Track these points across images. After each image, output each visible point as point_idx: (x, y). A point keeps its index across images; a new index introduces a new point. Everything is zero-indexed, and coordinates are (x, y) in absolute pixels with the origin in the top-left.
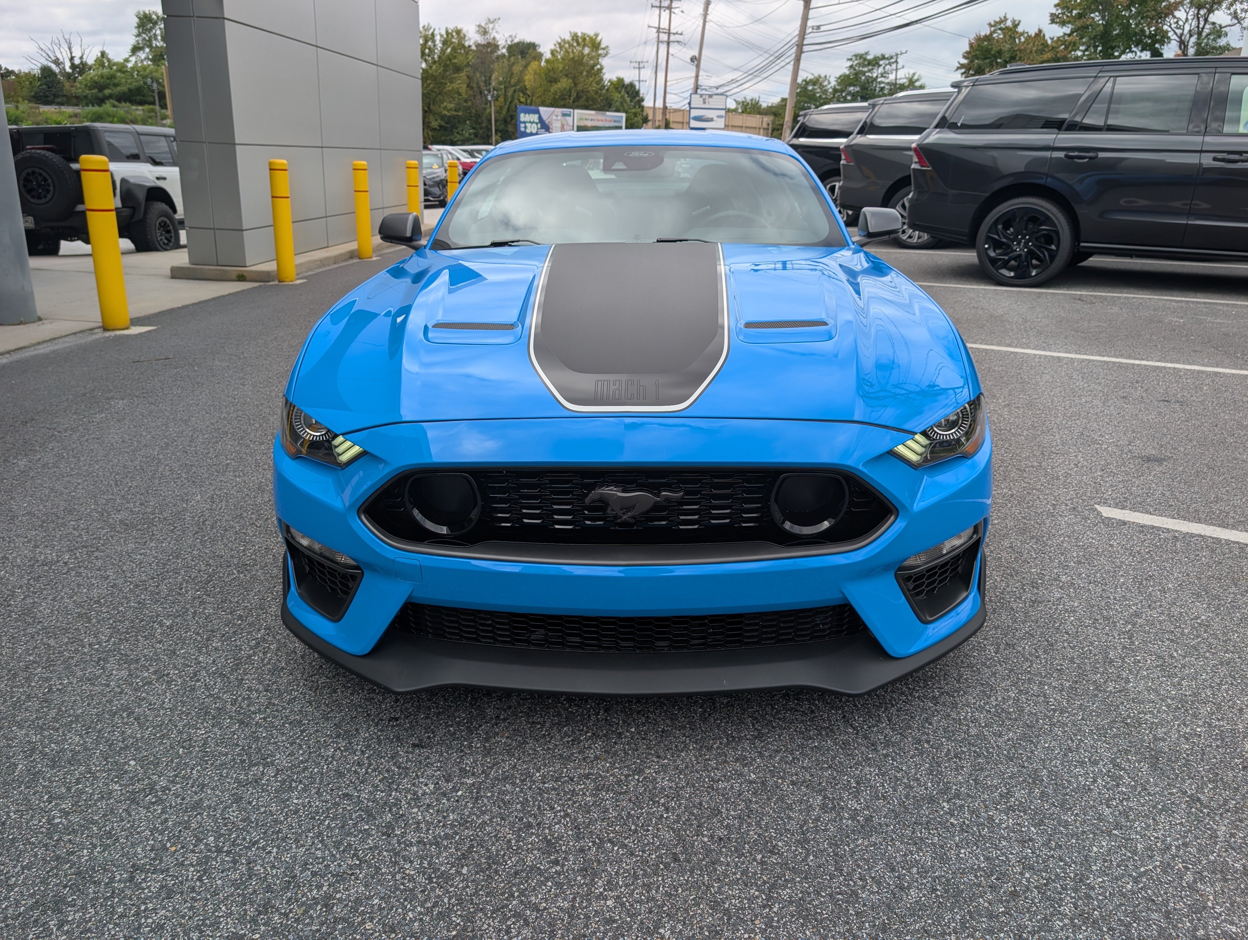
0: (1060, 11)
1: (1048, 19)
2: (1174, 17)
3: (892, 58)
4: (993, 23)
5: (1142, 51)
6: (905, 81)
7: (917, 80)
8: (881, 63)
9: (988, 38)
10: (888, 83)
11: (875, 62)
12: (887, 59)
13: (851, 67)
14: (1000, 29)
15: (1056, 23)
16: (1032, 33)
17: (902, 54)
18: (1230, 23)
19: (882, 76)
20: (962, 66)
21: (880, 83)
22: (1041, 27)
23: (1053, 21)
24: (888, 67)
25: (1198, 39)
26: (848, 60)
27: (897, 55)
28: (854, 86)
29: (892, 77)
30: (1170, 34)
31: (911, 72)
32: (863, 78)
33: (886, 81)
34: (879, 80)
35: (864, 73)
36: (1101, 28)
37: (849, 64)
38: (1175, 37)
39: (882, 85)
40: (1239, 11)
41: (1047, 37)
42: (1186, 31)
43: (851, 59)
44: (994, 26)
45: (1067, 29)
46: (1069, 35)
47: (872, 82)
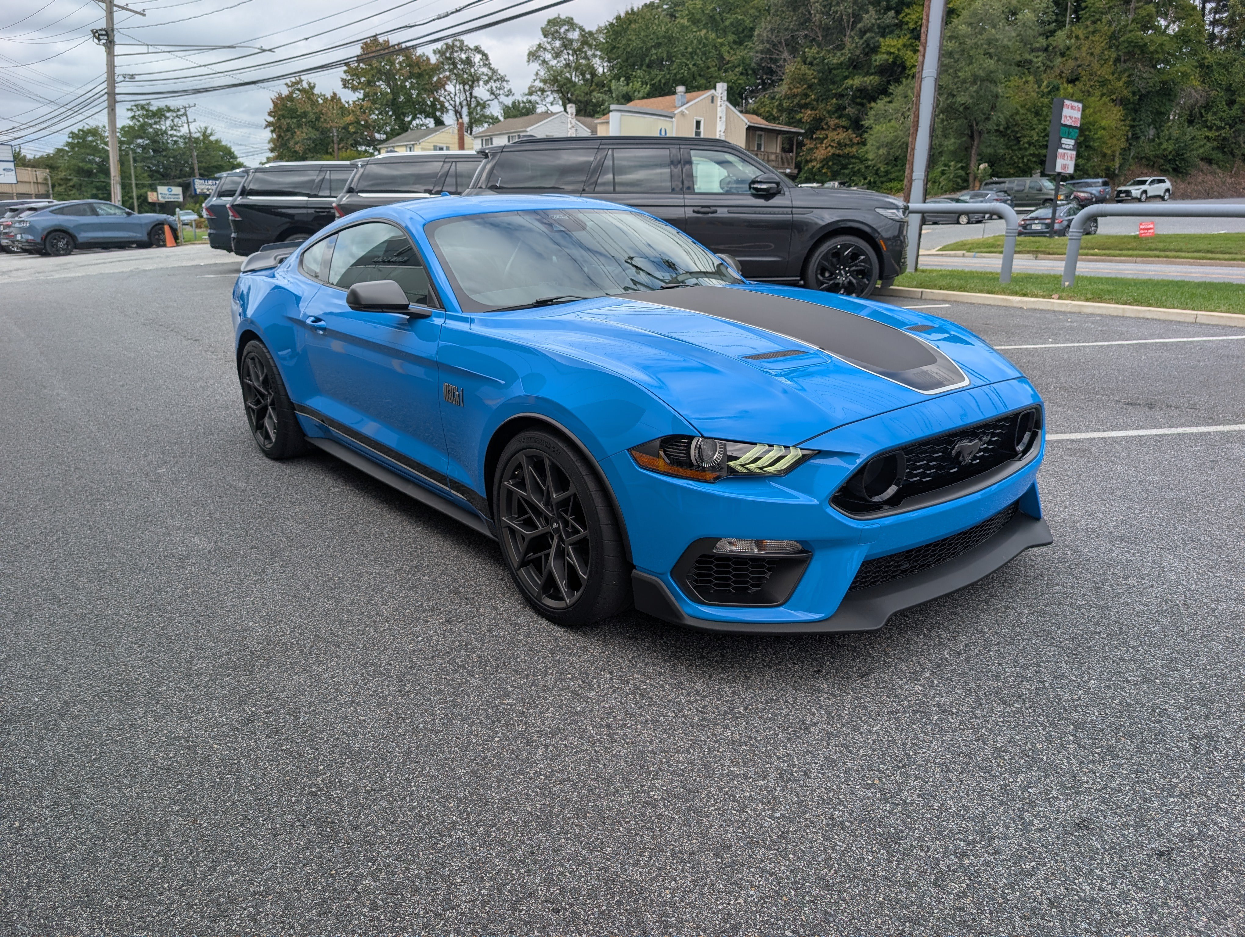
0: (349, 77)
1: (340, 84)
2: (445, 90)
3: (178, 110)
4: (290, 84)
5: (425, 118)
6: (198, 135)
7: (211, 134)
8: (168, 115)
9: (290, 97)
10: (181, 137)
11: (160, 114)
12: (173, 111)
13: (133, 117)
14: (298, 90)
15: (348, 88)
16: (329, 95)
17: (190, 107)
18: (489, 98)
19: (172, 129)
20: (269, 124)
21: (171, 136)
22: (335, 91)
23: (345, 86)
24: (176, 120)
25: (469, 109)
26: (128, 110)
27: (185, 108)
28: (142, 138)
29: (184, 130)
30: (447, 104)
31: (203, 126)
32: (151, 130)
33: (179, 134)
34: (170, 133)
35: (151, 125)
36: (391, 96)
37: (130, 114)
38: (450, 107)
39: (175, 138)
40: (494, 89)
41: (343, 101)
42: (458, 103)
43: (131, 110)
44: (292, 86)
45: (360, 95)
46: (363, 100)
47: (162, 135)
